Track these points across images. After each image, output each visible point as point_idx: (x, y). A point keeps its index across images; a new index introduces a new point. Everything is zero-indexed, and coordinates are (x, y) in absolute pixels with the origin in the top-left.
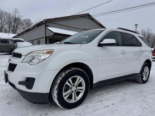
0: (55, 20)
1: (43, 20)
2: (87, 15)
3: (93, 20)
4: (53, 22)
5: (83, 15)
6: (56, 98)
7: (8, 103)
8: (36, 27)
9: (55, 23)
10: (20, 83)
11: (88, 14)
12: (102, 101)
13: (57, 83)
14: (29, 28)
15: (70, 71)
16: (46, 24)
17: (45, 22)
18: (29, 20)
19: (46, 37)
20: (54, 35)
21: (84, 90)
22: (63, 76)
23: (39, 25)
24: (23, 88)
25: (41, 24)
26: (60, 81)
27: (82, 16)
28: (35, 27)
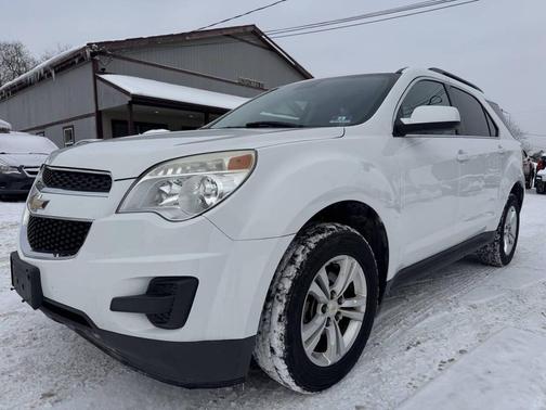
0: (131, 48)
1: (85, 47)
2: (249, 29)
3: (270, 48)
4: (125, 56)
5: (236, 30)
6: (280, 352)
7: (45, 396)
8: (56, 72)
9: (130, 56)
10: (119, 305)
11: (252, 29)
12: (419, 343)
13: (278, 291)
14: (26, 79)
15: (321, 237)
16: (95, 63)
17: (93, 54)
18: (18, 50)
19: (99, 114)
20: (130, 103)
21: (363, 309)
22: (300, 259)
23: (65, 65)
24: (136, 326)
25: (77, 60)
26: (294, 281)
27: (230, 32)
28: (50, 75)
